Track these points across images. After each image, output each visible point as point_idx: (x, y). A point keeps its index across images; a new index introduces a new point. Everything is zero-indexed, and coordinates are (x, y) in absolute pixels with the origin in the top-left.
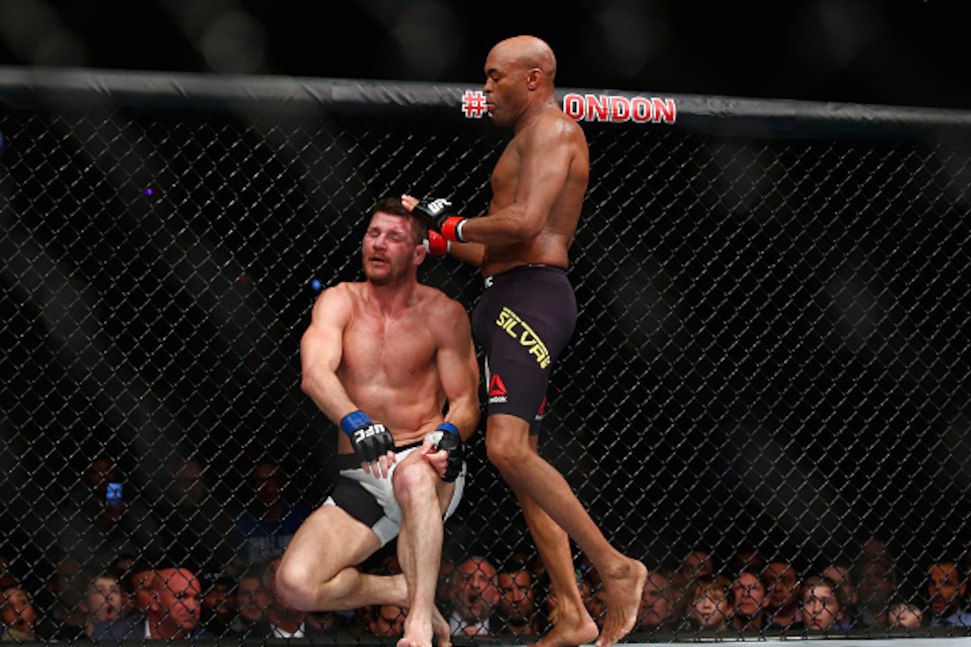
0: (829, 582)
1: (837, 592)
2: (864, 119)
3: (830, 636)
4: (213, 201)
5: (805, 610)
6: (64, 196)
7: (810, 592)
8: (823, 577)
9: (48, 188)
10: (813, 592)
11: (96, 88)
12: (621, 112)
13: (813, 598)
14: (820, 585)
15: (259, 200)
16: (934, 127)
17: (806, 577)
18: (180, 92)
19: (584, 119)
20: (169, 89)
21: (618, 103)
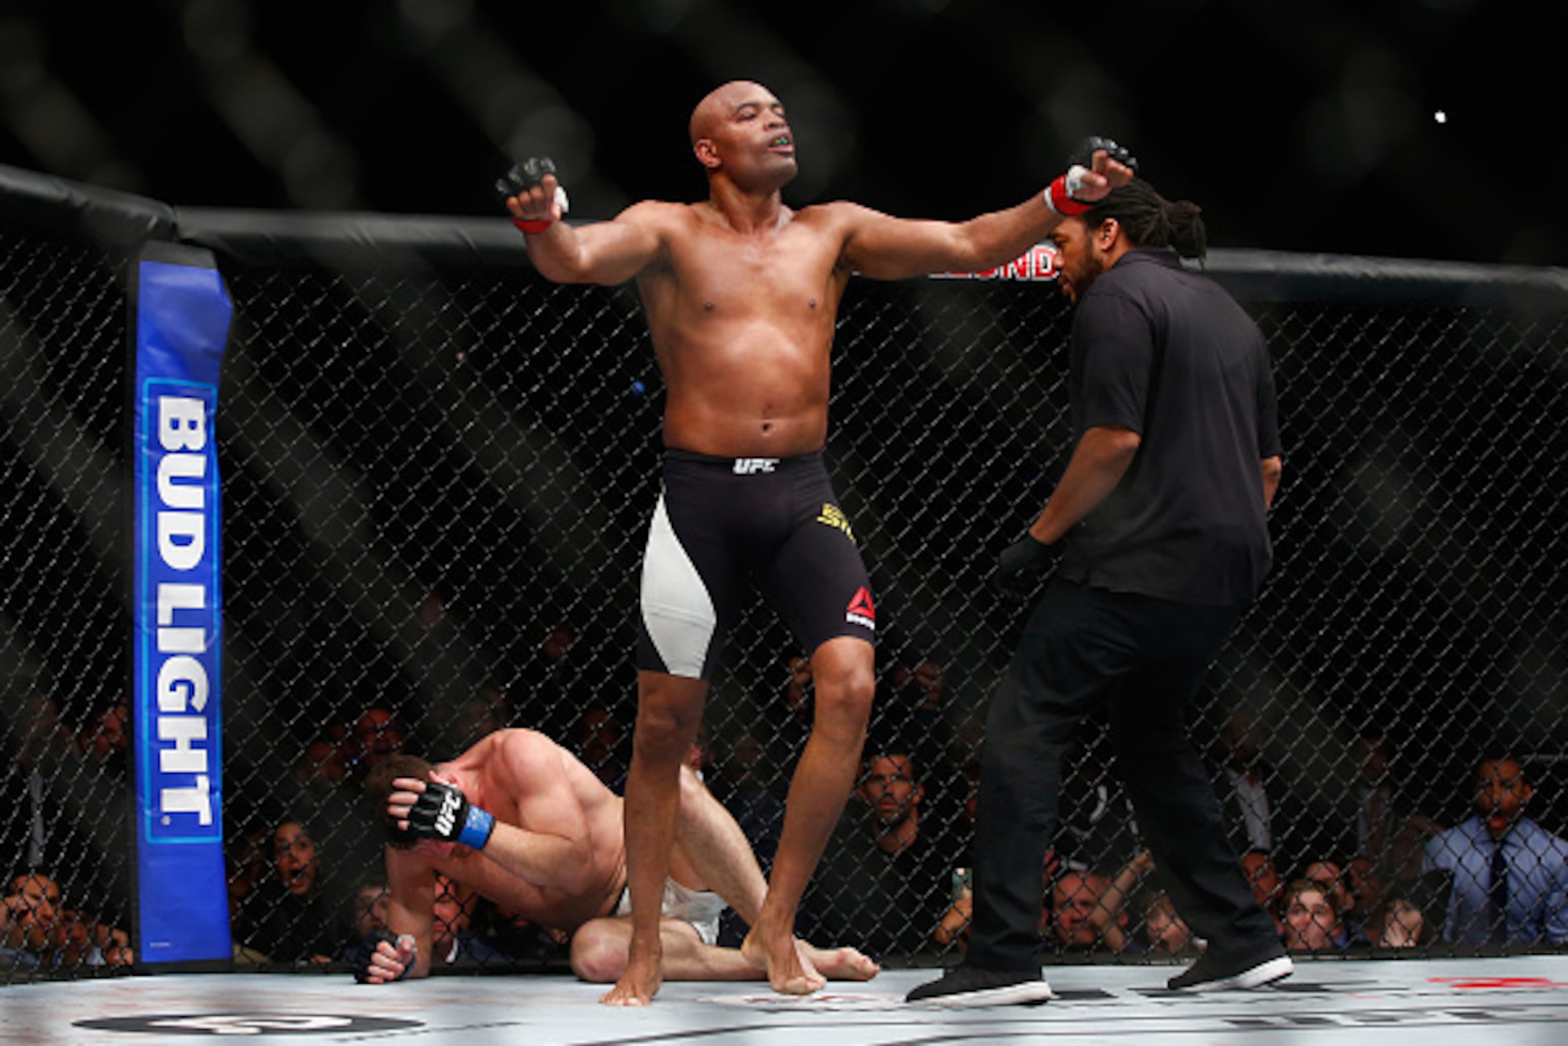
0: (1321, 885)
1: (1331, 899)
2: (1365, 277)
3: (1322, 957)
4: (510, 386)
5: (1288, 923)
6: (315, 379)
7: (1294, 900)
8: (1310, 879)
9: (294, 369)
10: (1297, 898)
11: (358, 238)
12: (1046, 267)
13: (1303, 908)
14: (1309, 889)
15: (572, 384)
16: (1459, 287)
17: (1290, 880)
18: (467, 244)
19: (998, 277)
20: (452, 239)
21: (1041, 256)
